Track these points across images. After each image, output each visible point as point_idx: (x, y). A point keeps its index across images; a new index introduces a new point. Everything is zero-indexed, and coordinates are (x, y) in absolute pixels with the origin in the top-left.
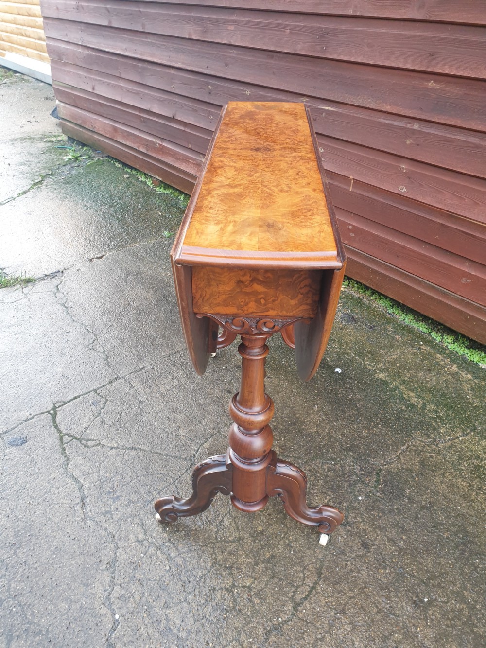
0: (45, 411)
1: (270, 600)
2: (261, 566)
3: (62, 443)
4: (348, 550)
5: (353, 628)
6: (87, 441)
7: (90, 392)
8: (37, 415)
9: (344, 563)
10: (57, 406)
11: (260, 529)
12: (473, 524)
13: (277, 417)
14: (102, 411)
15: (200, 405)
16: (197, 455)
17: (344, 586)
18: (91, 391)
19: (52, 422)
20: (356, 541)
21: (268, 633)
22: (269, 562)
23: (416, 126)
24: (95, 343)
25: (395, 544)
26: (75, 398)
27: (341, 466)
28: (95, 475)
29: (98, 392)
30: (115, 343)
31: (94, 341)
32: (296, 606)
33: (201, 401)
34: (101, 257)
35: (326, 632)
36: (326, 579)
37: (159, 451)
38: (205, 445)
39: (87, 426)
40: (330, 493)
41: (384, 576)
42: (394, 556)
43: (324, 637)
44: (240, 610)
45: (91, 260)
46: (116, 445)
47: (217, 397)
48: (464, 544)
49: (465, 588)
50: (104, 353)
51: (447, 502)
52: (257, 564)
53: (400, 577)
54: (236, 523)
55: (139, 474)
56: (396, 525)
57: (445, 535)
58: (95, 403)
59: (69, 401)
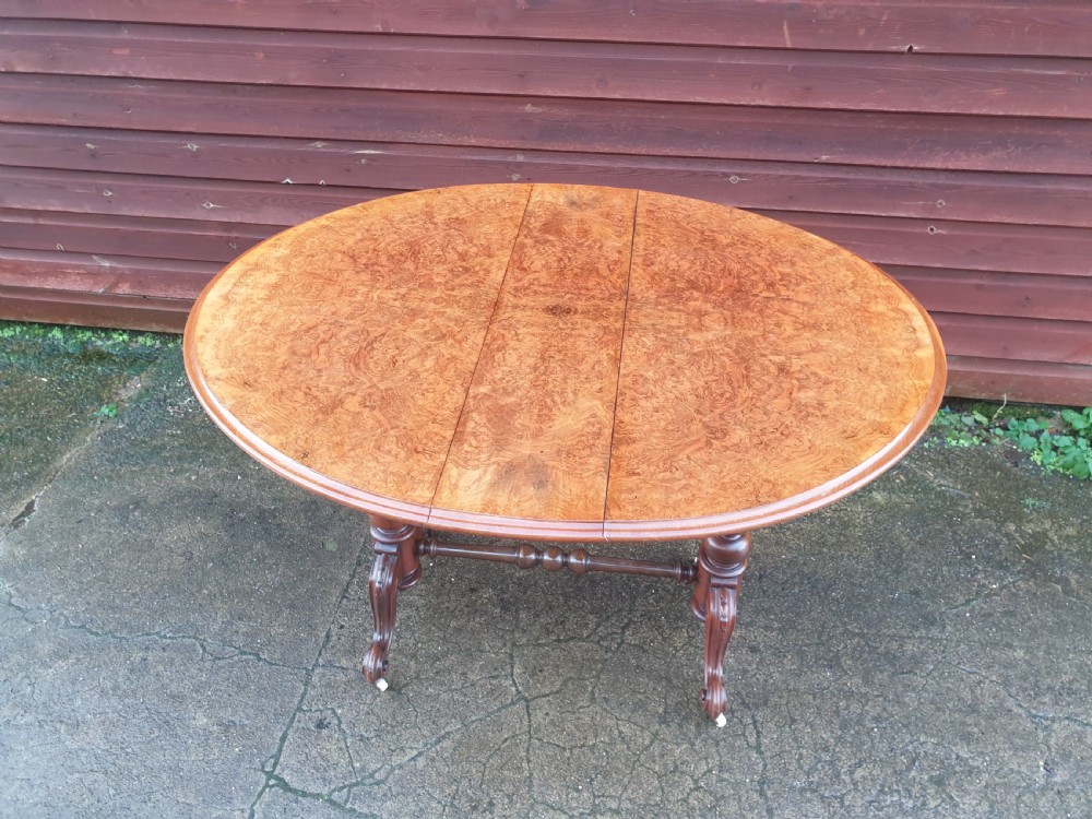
0: (260, 789)
1: (735, 764)
2: (698, 742)
3: (339, 806)
4: (746, 665)
5: (812, 727)
6: (371, 775)
7: (294, 718)
8: (255, 803)
9: (754, 679)
10: (267, 769)
11: (661, 710)
12: (805, 564)
13: (555, 583)
14: (343, 726)
15: (459, 630)
16: (520, 688)
17: (774, 699)
18: (295, 714)
19: (289, 794)
20: (744, 652)
21: (762, 793)
22: (700, 734)
23: (520, 158)
24: (208, 648)
25: (772, 630)
26: (283, 739)
27: (663, 589)
28: (434, 804)
29: (305, 708)
30: (242, 627)
31: (202, 646)
32: (758, 748)
33: (453, 624)
34: (30, 508)
35: (799, 747)
36: (757, 706)
37: (473, 718)
38: (517, 670)
39: (347, 760)
40: (681, 624)
41: (790, 664)
42: (782, 641)
43: (801, 755)
44: (723, 797)
45: (16, 523)
46: (415, 753)
47: (467, 606)
48: (814, 587)
49: (845, 624)
50: (245, 653)
51: (772, 558)
52: (693, 745)
53: (801, 654)
54: (635, 724)
55: (484, 760)
56: (757, 612)
57: (797, 591)
58: (320, 725)
59: (280, 750)
